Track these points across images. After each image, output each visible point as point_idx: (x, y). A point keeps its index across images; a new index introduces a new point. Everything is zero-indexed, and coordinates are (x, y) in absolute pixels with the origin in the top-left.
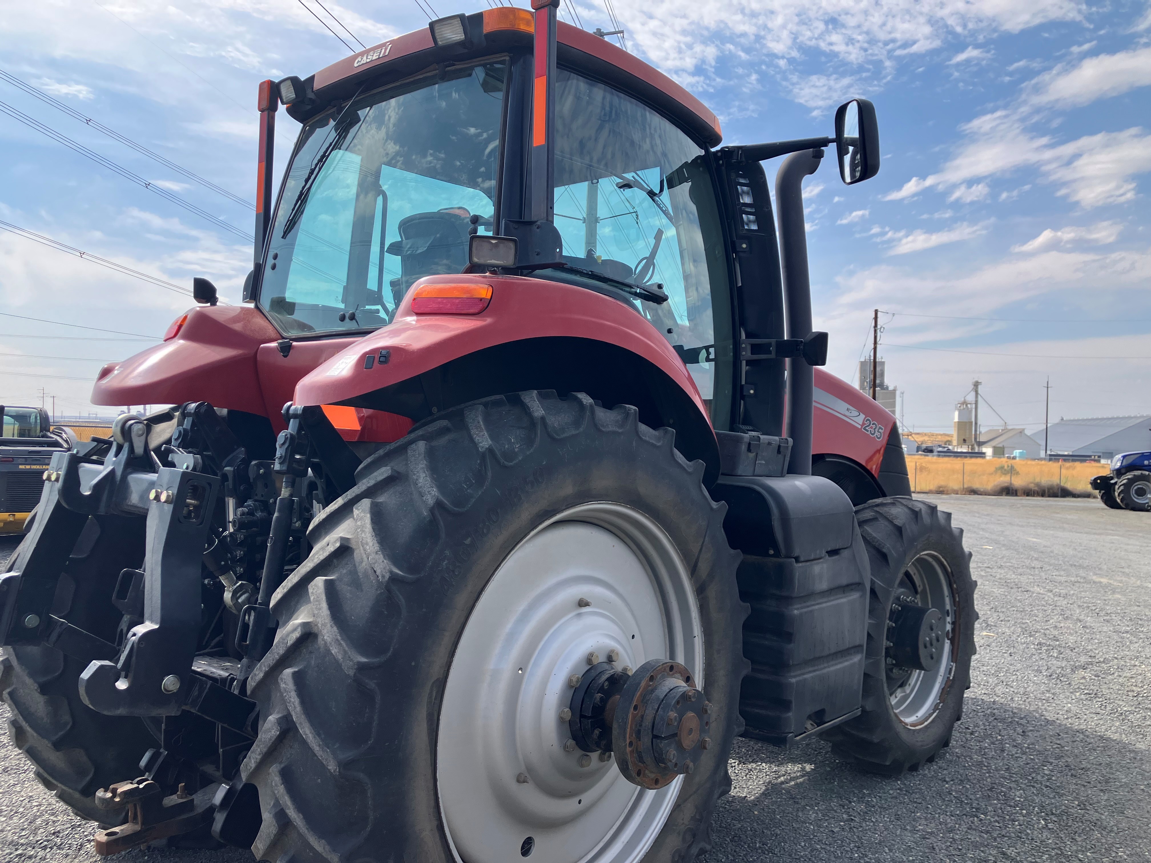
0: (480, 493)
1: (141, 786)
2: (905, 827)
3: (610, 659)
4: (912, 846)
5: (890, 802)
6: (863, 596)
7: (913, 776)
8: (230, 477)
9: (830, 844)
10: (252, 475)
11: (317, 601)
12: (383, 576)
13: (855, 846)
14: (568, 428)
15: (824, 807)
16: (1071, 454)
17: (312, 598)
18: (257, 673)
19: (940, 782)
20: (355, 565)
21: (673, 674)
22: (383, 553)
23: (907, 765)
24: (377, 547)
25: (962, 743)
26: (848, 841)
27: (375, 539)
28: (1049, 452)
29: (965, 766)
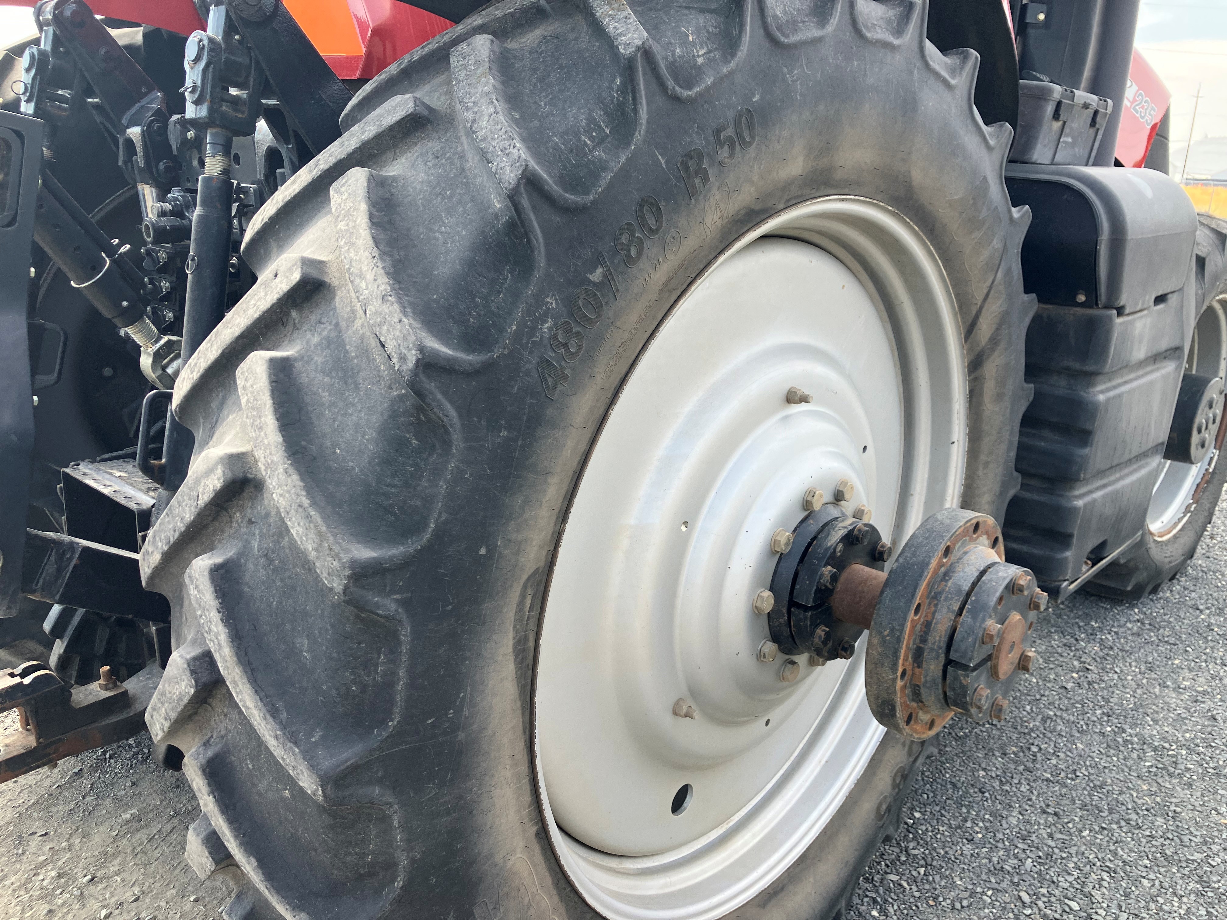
0: (622, 160)
1: (27, 681)
2: (1164, 682)
3: (838, 497)
4: (1184, 716)
5: (1132, 641)
6: (1178, 368)
7: (1152, 600)
8: (139, 147)
9: (1067, 710)
10: (174, 142)
11: (253, 408)
12: (403, 358)
13: (1103, 713)
14: (804, 22)
15: (1044, 647)
16: (1209, 178)
17: (243, 401)
18: (150, 550)
19: (1191, 610)
20: (337, 325)
21: (977, 537)
22: (400, 301)
23: (1149, 588)
24: (384, 284)
25: (1204, 551)
26: (1091, 705)
27: (380, 264)
28: (1185, 176)
29: (1218, 587)
